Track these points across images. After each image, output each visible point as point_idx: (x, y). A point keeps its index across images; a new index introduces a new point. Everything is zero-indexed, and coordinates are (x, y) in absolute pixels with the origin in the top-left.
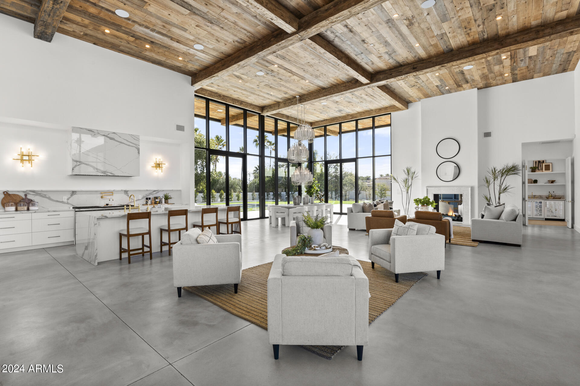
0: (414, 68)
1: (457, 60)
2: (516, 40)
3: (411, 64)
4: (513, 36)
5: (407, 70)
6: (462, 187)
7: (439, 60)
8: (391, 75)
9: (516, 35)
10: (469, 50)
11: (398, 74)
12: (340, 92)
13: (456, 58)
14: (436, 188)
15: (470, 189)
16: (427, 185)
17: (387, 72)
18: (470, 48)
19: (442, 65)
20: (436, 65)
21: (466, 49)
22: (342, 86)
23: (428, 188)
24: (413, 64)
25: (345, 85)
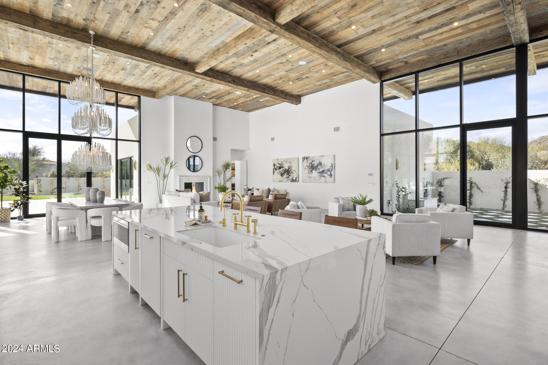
0: (234, 81)
1: (257, 91)
2: (279, 95)
3: (232, 76)
4: (278, 92)
5: (230, 79)
6: (204, 176)
7: (248, 84)
8: (217, 76)
9: (279, 92)
10: (262, 88)
11: (223, 79)
12: (165, 65)
13: (256, 89)
14: (187, 177)
15: (209, 178)
16: (180, 175)
17: (214, 72)
18: (263, 87)
19: (249, 89)
20: (246, 87)
21: (261, 86)
22: (168, 59)
23: (180, 177)
24: (233, 77)
25: (171, 59)
